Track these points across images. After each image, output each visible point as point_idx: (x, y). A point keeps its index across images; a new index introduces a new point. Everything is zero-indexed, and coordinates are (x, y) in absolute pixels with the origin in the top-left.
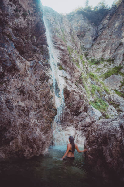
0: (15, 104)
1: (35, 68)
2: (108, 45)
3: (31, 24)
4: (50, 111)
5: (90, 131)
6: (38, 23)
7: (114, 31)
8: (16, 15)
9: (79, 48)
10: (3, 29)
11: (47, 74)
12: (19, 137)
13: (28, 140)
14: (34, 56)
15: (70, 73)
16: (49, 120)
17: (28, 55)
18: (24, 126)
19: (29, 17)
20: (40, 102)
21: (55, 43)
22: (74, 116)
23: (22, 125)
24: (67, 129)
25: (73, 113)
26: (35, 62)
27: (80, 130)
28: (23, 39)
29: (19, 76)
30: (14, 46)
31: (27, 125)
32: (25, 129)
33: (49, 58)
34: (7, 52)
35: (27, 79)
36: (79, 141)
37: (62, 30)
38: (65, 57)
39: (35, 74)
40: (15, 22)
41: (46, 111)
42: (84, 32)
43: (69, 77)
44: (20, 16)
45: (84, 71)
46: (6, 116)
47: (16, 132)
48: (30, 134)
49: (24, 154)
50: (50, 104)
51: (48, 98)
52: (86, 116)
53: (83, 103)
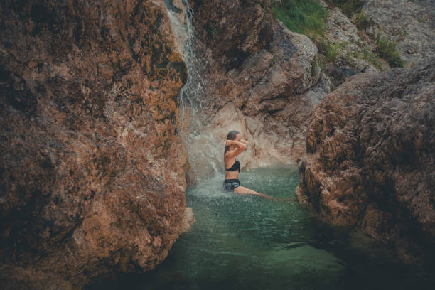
0: (33, 76)
5: (321, 122)
16: (168, 110)
18: (105, 163)
20: (122, 48)
22: (228, 70)
23: (95, 161)
25: (223, 59)
27: (256, 115)
32: (114, 174)
41: (150, 77)
46: (19, 140)
47: (82, 194)
48: (133, 185)
49: (137, 260)
50: (157, 47)
51: (146, 23)
52: (272, 63)
53: (255, 19)
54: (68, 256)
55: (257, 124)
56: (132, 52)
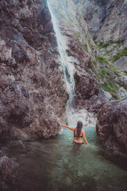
0: (30, 92)
1: (45, 57)
2: (117, 25)
3: (37, 12)
4: (63, 96)
5: (101, 111)
6: (43, 10)
7: (123, 8)
8: (21, 5)
9: (86, 32)
10: (11, 22)
11: (56, 61)
12: (37, 120)
14: (43, 45)
15: (79, 58)
16: (62, 105)
17: (36, 44)
18: (41, 111)
19: (34, 6)
21: (62, 29)
22: (85, 99)
23: (38, 110)
24: (79, 111)
25: (84, 97)
26: (44, 50)
28: (30, 29)
29: (31, 66)
30: (22, 37)
31: (43, 109)
32: (42, 113)
33: (57, 45)
34: (17, 44)
35: (38, 68)
36: (91, 121)
37: (68, 15)
38: (73, 43)
39: (45, 62)
40: (21, 13)
41: (59, 96)
42: (91, 14)
43: (78, 63)
44: (24, 6)
45: (93, 55)
46: (23, 103)
47: (34, 116)
48: (46, 117)
49: (43, 134)
50: (62, 89)
51: (60, 84)
52: (97, 99)
53: (93, 87)
54: (28, 129)
55: (91, 114)
56: (55, 90)
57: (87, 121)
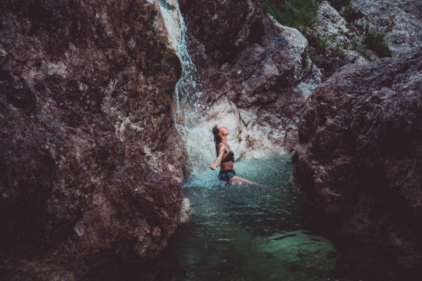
4: (159, 69)
12: (99, 199)
13: (135, 200)
16: (163, 104)
18: (105, 156)
20: (117, 45)
24: (211, 113)
25: (216, 54)
31: (112, 148)
36: (255, 140)
47: (83, 188)
48: (132, 178)
49: (138, 250)
50: (152, 43)
51: (140, 21)
52: (263, 56)
53: (247, 13)
54: (70, 248)
55: (249, 115)
56: (128, 49)
57: (240, 140)
